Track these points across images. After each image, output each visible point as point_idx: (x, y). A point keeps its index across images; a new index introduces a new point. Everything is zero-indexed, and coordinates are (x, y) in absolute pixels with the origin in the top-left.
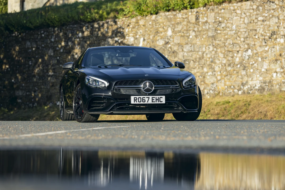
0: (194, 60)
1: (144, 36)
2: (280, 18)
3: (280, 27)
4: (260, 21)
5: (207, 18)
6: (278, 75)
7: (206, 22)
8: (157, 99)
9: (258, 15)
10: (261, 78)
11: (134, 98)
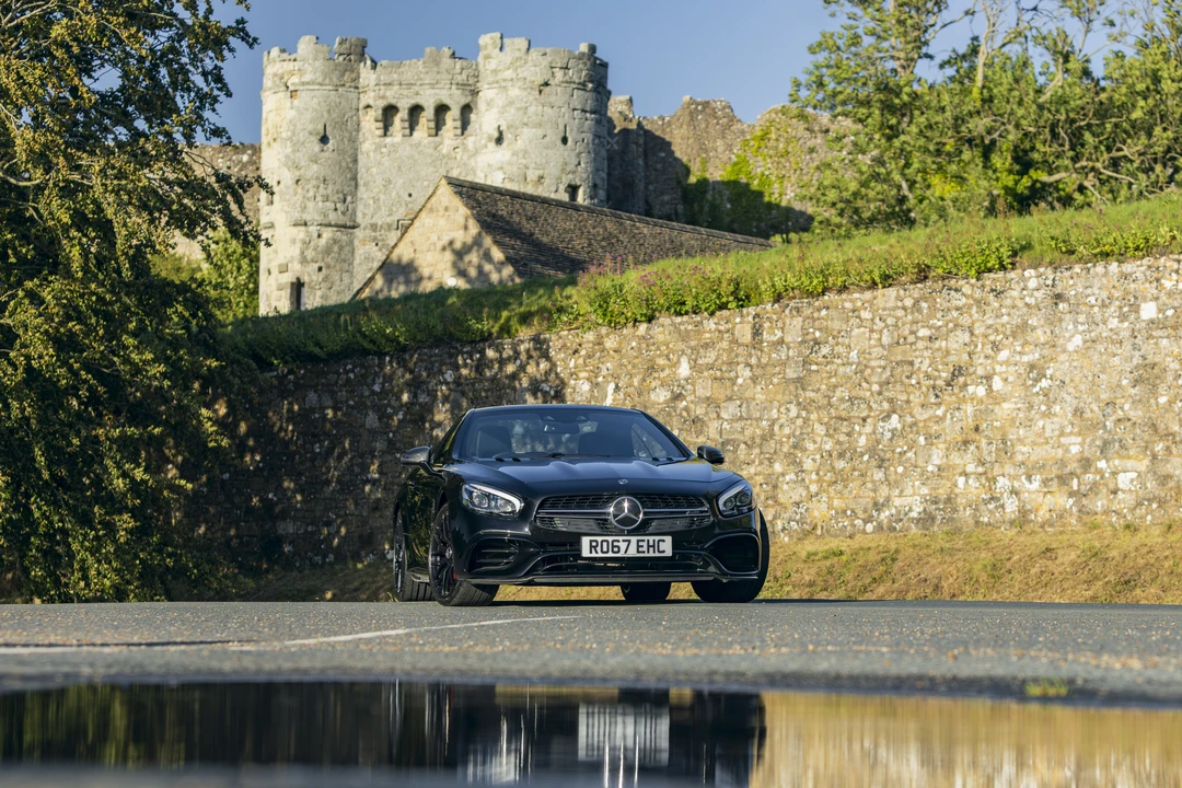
0: (749, 443)
1: (616, 377)
2: (976, 332)
3: (977, 356)
4: (922, 339)
5: (783, 332)
6: (970, 481)
7: (781, 342)
8: (651, 543)
9: (917, 323)
10: (924, 490)
11: (591, 541)
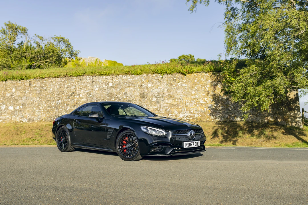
0: (28, 104)
2: (77, 86)
3: (77, 91)
4: (66, 87)
7: (36, 86)
8: (197, 143)
9: (65, 84)
